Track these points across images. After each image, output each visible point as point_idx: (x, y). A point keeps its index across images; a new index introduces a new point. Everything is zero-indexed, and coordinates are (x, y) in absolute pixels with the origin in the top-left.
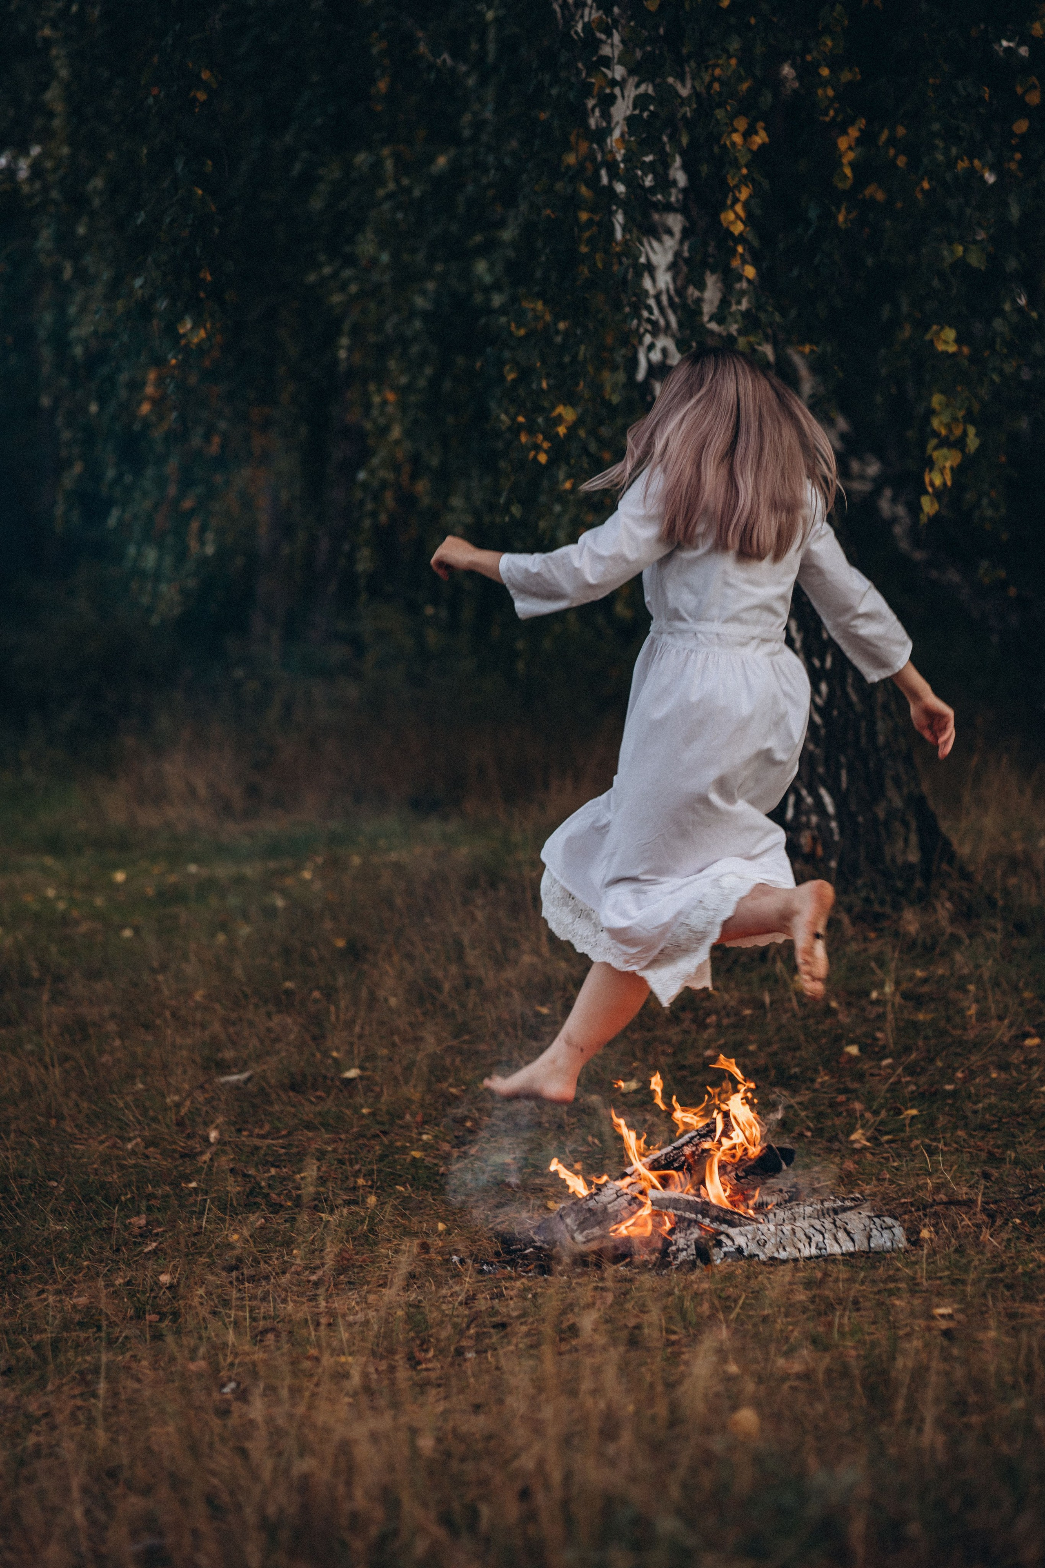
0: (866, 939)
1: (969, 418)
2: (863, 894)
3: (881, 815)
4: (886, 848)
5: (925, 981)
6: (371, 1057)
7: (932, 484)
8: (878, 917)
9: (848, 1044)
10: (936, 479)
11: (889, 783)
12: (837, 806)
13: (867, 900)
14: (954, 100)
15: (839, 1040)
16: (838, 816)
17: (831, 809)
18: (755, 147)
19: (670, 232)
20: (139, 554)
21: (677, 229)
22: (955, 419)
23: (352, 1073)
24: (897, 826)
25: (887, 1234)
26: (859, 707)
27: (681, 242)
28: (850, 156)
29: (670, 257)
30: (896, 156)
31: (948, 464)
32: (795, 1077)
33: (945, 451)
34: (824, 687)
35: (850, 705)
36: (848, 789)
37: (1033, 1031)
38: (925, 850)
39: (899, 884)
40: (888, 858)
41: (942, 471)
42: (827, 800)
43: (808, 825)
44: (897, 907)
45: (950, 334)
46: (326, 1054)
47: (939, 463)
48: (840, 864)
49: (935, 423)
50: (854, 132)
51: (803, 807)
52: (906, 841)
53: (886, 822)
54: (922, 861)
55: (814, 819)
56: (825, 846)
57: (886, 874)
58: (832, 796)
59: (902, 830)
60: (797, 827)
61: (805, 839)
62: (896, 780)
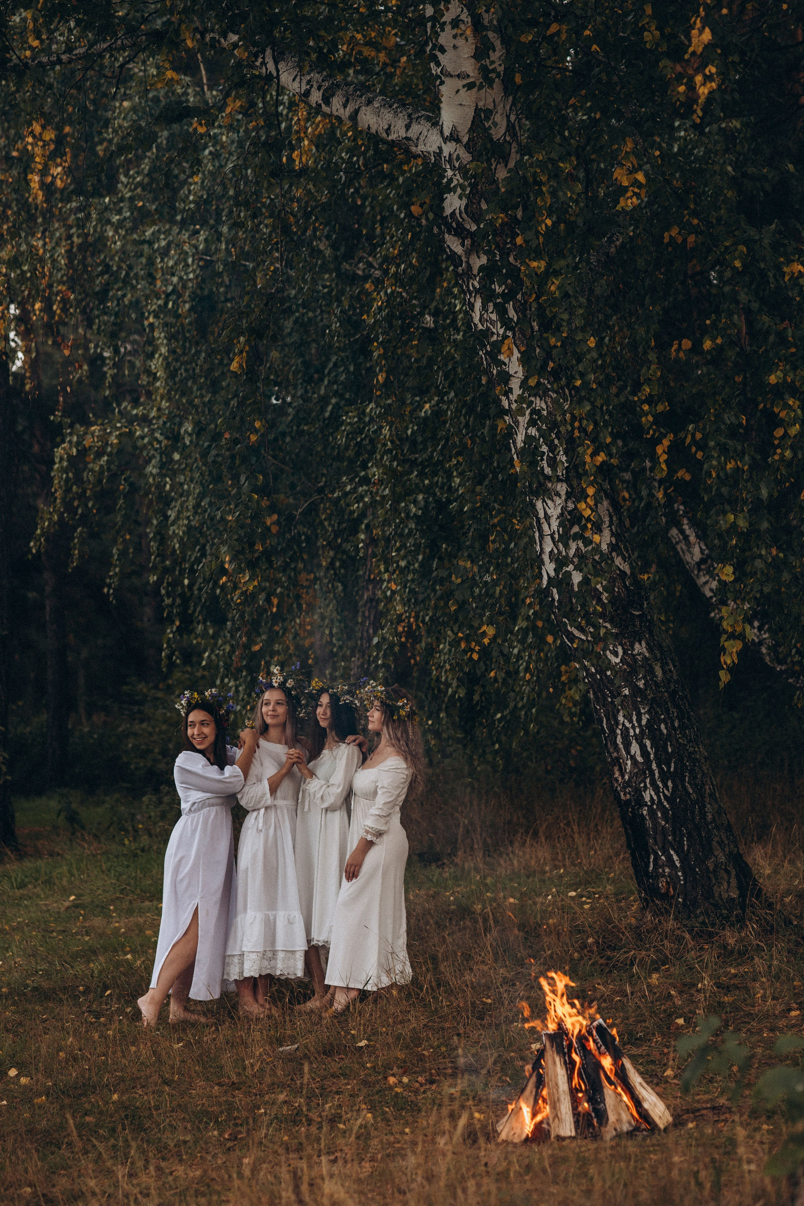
0: (702, 949)
1: (746, 620)
2: (701, 919)
3: (712, 867)
4: (716, 889)
5: (735, 976)
6: (375, 1033)
7: (725, 663)
8: (711, 935)
9: (677, 1018)
10: (727, 660)
11: (716, 846)
12: (681, 862)
13: (703, 923)
14: (723, 427)
15: (670, 1015)
16: (683, 868)
17: (678, 864)
18: (598, 464)
19: (558, 495)
21: (563, 493)
22: (736, 622)
23: (363, 1043)
24: (722, 874)
26: (694, 796)
27: (566, 501)
28: (665, 457)
29: (559, 510)
30: (696, 452)
31: (734, 650)
32: (640, 1039)
33: (732, 642)
34: (670, 784)
35: (689, 794)
36: (688, 850)
37: (795, 1006)
38: (742, 889)
39: (724, 912)
40: (717, 895)
41: (731, 654)
42: (675, 857)
43: (663, 875)
44: (722, 928)
45: (729, 570)
46: (348, 1032)
47: (729, 650)
48: (684, 900)
49: (725, 625)
50: (666, 442)
51: (660, 863)
52: (729, 883)
53: (714, 871)
54: (739, 897)
55: (667, 870)
56: (675, 889)
57: (716, 906)
58: (678, 855)
59: (725, 876)
60: (656, 876)
61: (662, 884)
62: (721, 843)
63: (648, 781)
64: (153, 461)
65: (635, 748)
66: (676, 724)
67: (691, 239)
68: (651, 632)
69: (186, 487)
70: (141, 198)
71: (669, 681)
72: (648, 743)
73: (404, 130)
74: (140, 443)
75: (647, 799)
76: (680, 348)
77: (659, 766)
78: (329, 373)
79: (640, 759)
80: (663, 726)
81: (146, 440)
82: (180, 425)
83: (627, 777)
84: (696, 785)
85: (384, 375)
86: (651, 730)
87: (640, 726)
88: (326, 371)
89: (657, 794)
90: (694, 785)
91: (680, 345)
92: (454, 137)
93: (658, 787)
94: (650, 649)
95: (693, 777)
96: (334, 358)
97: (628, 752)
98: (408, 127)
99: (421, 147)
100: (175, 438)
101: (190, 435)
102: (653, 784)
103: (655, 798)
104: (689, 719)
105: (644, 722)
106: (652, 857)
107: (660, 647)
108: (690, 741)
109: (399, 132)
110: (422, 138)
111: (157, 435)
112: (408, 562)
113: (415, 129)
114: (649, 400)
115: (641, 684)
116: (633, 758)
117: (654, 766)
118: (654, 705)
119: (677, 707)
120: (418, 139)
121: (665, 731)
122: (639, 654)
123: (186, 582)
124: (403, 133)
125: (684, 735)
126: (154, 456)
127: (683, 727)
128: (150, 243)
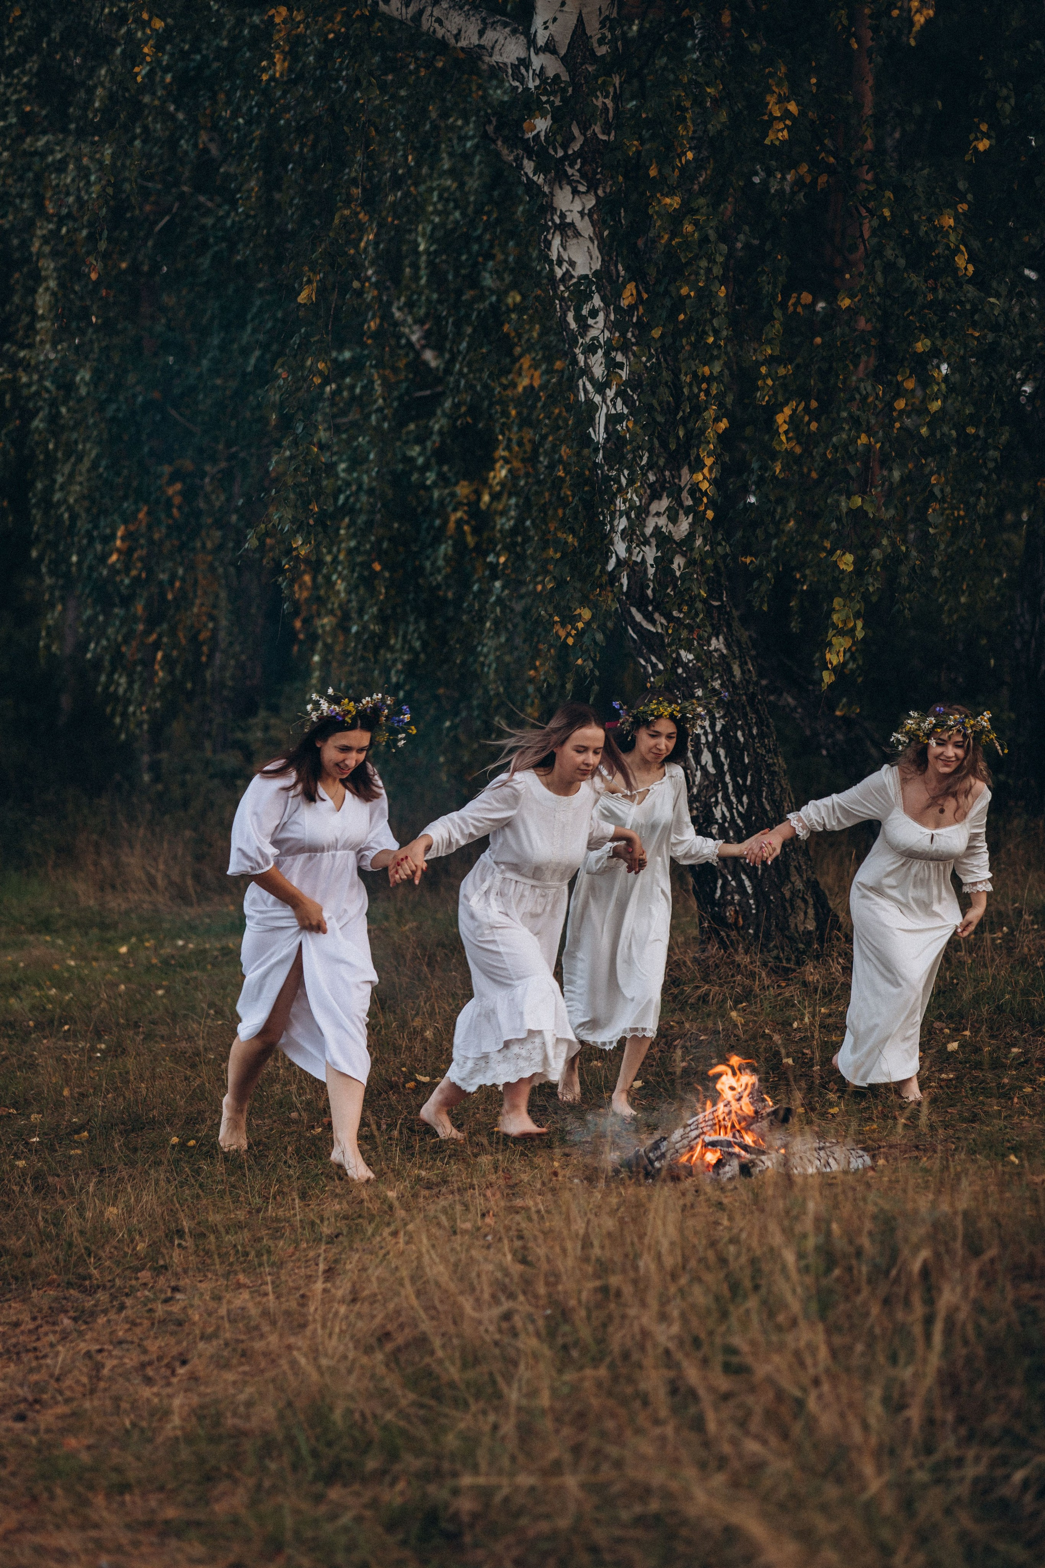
1: (857, 615)
2: (775, 953)
3: (788, 895)
4: (791, 920)
7: (831, 662)
8: (786, 970)
9: (784, 1057)
10: (834, 659)
11: (793, 870)
12: (754, 888)
13: (777, 958)
15: (776, 1055)
16: (755, 896)
17: (749, 890)
18: (720, 431)
20: (110, 680)
22: (849, 616)
24: (799, 903)
25: (860, 1161)
26: (771, 814)
31: (842, 648)
33: (840, 638)
34: (745, 799)
38: (819, 921)
39: (801, 946)
40: (793, 926)
41: (838, 652)
42: (747, 883)
43: (732, 903)
44: (800, 963)
45: (849, 558)
47: (836, 647)
48: (755, 931)
49: (835, 617)
50: (787, 410)
51: (729, 889)
52: (806, 913)
53: (791, 901)
54: (817, 929)
55: (737, 897)
56: (745, 918)
57: (791, 939)
58: (751, 880)
59: (802, 906)
60: (723, 903)
61: (730, 912)
62: (798, 869)
63: (720, 795)
64: (41, 415)
65: (706, 757)
66: (755, 732)
67: (823, 179)
68: (729, 626)
69: (80, 447)
70: (28, 102)
71: (748, 682)
72: (722, 752)
73: (476, 36)
74: (25, 392)
75: (718, 814)
76: (798, 302)
77: (733, 779)
78: (252, 320)
79: (712, 770)
80: (739, 734)
81: (34, 388)
82: (76, 373)
83: (695, 790)
84: (774, 801)
85: (378, 321)
86: (726, 738)
87: (714, 732)
88: (249, 317)
89: (730, 809)
90: (772, 802)
91: (799, 298)
92: (550, 48)
93: (731, 803)
94: (728, 646)
95: (772, 793)
96: (258, 302)
97: (698, 761)
98: (481, 33)
99: (496, 58)
100: (68, 387)
101: (87, 384)
102: (726, 799)
103: (727, 814)
104: (768, 727)
105: (718, 728)
106: (720, 882)
107: (739, 643)
108: (769, 751)
109: (470, 38)
110: (497, 48)
111: (48, 384)
112: (359, 543)
113: (490, 36)
114: (771, 361)
115: (717, 684)
116: (704, 769)
117: (728, 778)
118: (729, 707)
119: (756, 712)
120: (493, 48)
121: (742, 739)
122: (716, 650)
123: (74, 559)
124: (475, 40)
125: (763, 745)
126: (41, 408)
127: (762, 735)
128: (42, 155)
